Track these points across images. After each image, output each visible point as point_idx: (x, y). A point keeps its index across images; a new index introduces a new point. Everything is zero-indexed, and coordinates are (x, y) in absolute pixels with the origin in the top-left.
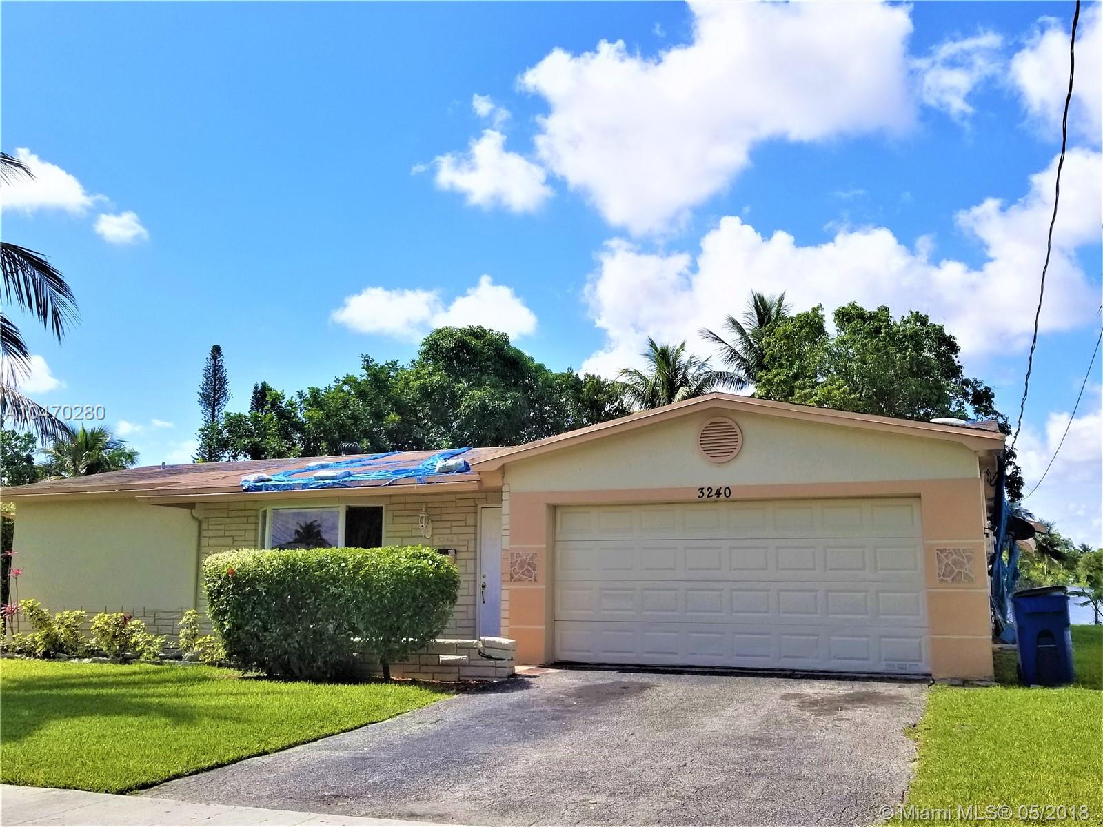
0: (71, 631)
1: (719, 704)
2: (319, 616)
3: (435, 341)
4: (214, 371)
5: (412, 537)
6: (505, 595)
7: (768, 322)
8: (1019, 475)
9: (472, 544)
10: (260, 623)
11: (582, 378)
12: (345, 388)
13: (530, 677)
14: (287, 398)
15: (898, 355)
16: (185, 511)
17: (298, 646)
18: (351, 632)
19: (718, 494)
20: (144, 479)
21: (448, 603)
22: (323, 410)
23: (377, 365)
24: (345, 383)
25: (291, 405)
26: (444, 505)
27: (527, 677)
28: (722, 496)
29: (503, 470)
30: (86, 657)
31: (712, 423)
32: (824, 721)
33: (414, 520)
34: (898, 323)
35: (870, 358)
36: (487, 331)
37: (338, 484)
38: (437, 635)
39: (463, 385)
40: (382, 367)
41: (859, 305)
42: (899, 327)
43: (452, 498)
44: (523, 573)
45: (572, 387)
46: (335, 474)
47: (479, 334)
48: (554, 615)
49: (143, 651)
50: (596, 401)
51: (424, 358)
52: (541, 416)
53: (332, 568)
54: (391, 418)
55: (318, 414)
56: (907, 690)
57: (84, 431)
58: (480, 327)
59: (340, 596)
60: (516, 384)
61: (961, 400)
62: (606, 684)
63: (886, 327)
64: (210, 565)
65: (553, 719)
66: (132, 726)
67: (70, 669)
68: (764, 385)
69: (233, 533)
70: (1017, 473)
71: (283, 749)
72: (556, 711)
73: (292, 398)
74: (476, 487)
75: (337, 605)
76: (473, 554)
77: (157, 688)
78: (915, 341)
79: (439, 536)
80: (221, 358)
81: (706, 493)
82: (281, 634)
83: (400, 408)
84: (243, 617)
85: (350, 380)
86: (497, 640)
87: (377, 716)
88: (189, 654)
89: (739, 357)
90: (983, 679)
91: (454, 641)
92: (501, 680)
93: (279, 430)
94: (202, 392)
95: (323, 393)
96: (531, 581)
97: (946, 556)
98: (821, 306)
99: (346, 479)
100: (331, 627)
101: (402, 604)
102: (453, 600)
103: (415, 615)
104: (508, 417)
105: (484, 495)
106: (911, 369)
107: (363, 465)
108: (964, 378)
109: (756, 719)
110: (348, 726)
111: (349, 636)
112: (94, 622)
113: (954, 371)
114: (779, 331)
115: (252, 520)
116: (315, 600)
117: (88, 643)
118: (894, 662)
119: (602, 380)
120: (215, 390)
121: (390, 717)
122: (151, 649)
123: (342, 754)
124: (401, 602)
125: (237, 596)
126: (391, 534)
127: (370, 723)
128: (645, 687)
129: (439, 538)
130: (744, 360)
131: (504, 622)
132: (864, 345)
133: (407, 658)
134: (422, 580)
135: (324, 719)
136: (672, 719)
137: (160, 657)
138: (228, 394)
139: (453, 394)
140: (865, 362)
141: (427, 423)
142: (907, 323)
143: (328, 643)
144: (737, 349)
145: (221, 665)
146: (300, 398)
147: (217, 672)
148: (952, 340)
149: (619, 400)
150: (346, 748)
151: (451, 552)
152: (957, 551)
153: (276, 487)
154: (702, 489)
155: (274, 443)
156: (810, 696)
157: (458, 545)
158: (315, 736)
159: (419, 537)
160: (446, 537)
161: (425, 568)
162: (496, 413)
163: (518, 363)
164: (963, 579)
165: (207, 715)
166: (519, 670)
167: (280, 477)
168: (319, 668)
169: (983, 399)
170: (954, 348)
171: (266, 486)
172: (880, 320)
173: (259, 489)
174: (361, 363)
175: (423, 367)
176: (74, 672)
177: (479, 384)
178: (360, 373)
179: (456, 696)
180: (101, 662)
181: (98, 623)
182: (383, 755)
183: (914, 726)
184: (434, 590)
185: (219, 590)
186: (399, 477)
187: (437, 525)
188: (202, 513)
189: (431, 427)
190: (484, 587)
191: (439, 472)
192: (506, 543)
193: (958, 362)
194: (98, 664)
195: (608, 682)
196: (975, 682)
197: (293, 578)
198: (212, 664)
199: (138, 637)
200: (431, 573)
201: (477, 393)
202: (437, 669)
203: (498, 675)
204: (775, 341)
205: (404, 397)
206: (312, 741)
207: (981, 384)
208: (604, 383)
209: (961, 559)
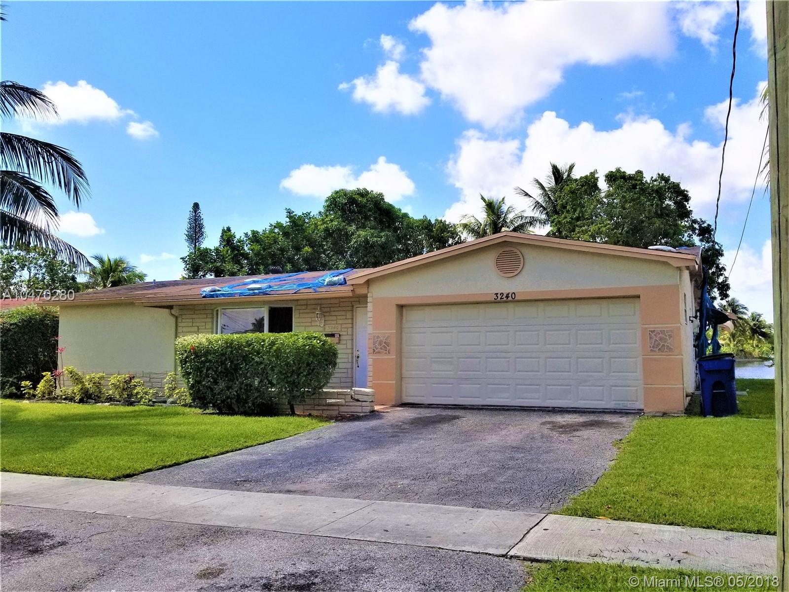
0: (97, 386)
1: (499, 428)
2: (248, 375)
3: (334, 199)
4: (195, 220)
5: (312, 326)
6: (370, 361)
7: (560, 183)
8: (727, 283)
9: (350, 330)
10: (212, 380)
11: (433, 222)
12: (276, 230)
13: (384, 412)
14: (238, 237)
15: (648, 203)
16: (167, 311)
17: (236, 394)
18: (270, 385)
19: (507, 297)
20: (141, 290)
21: (330, 367)
22: (261, 245)
23: (296, 215)
24: (275, 227)
25: (239, 242)
26: (333, 305)
27: (382, 412)
28: (510, 299)
29: (368, 283)
30: (106, 402)
31: (504, 251)
32: (564, 437)
33: (312, 315)
34: (649, 182)
35: (627, 206)
36: (370, 192)
37: (262, 293)
38: (324, 387)
39: (354, 227)
40: (299, 216)
41: (622, 170)
42: (649, 184)
43: (337, 301)
44: (381, 349)
45: (426, 228)
46: (260, 287)
47: (364, 194)
48: (401, 374)
49: (142, 397)
50: (442, 237)
51: (327, 211)
52: (407, 248)
53: (256, 345)
54: (306, 250)
55: (257, 247)
56: (623, 420)
57: (109, 260)
58: (365, 189)
59: (261, 363)
60: (389, 227)
61: (691, 233)
62: (431, 417)
63: (640, 184)
64: (179, 344)
65: (391, 437)
66: (126, 442)
67: (95, 409)
68: (556, 224)
69: (198, 324)
70: (726, 281)
71: (219, 455)
72: (394, 432)
73: (241, 237)
74: (351, 294)
75: (259, 369)
76: (351, 336)
77: (147, 419)
78: (659, 193)
79: (329, 325)
80: (199, 211)
81: (500, 297)
82: (226, 387)
83: (312, 244)
84: (201, 376)
85: (279, 225)
86: (363, 389)
87: (282, 435)
88: (171, 400)
89: (542, 206)
90: (677, 412)
91: (336, 390)
92: (366, 414)
93: (233, 258)
94: (187, 233)
95: (261, 234)
96: (386, 353)
97: (655, 335)
98: (596, 171)
99: (267, 290)
100: (256, 383)
101: (300, 368)
102: (335, 364)
103: (309, 374)
104: (383, 248)
105: (357, 299)
106: (656, 213)
107: (281, 281)
108: (693, 219)
109: (521, 436)
110: (262, 441)
111: (268, 388)
112: (110, 380)
113: (686, 214)
114: (567, 188)
115: (209, 316)
116: (246, 365)
117: (108, 393)
118: (620, 402)
119: (447, 223)
120: (196, 232)
121: (290, 436)
122: (147, 396)
123: (255, 457)
124: (299, 366)
125: (196, 363)
126: (299, 324)
127: (277, 440)
128: (457, 417)
129: (329, 327)
130: (545, 209)
131: (370, 379)
132: (624, 197)
133: (305, 401)
134: (312, 352)
135: (246, 437)
136: (467, 436)
137: (153, 401)
138: (204, 234)
139: (346, 233)
140: (624, 209)
141: (329, 253)
142: (655, 181)
143: (254, 391)
144: (540, 201)
145: (190, 406)
146: (246, 237)
147: (187, 410)
148: (686, 192)
149: (458, 237)
150: (257, 454)
151: (337, 336)
152: (663, 332)
153: (223, 294)
154: (497, 294)
155: (228, 266)
156: (559, 422)
157: (341, 331)
158: (240, 447)
159: (316, 326)
160: (333, 326)
161: (314, 345)
162: (375, 246)
163: (390, 212)
164: (666, 350)
165: (174, 435)
166: (377, 408)
167: (226, 288)
168: (249, 407)
169: (706, 232)
170: (687, 198)
171: (216, 294)
172: (636, 180)
173: (212, 296)
174: (285, 214)
175: (327, 216)
176: (97, 410)
177: (364, 227)
178: (285, 221)
179: (334, 424)
180: (116, 405)
181: (113, 381)
182: (280, 458)
183: (620, 440)
184: (321, 359)
185: (185, 359)
186: (301, 288)
187: (327, 318)
188: (178, 311)
189: (333, 255)
190: (358, 357)
191: (327, 285)
192: (370, 330)
193: (689, 207)
194: (113, 406)
195: (433, 415)
196: (670, 414)
197: (232, 352)
198: (185, 405)
199: (138, 389)
200: (319, 348)
201: (362, 233)
202: (325, 408)
203: (363, 411)
204: (564, 195)
205: (314, 236)
206: (238, 450)
207: (704, 222)
208: (448, 225)
209: (665, 337)
